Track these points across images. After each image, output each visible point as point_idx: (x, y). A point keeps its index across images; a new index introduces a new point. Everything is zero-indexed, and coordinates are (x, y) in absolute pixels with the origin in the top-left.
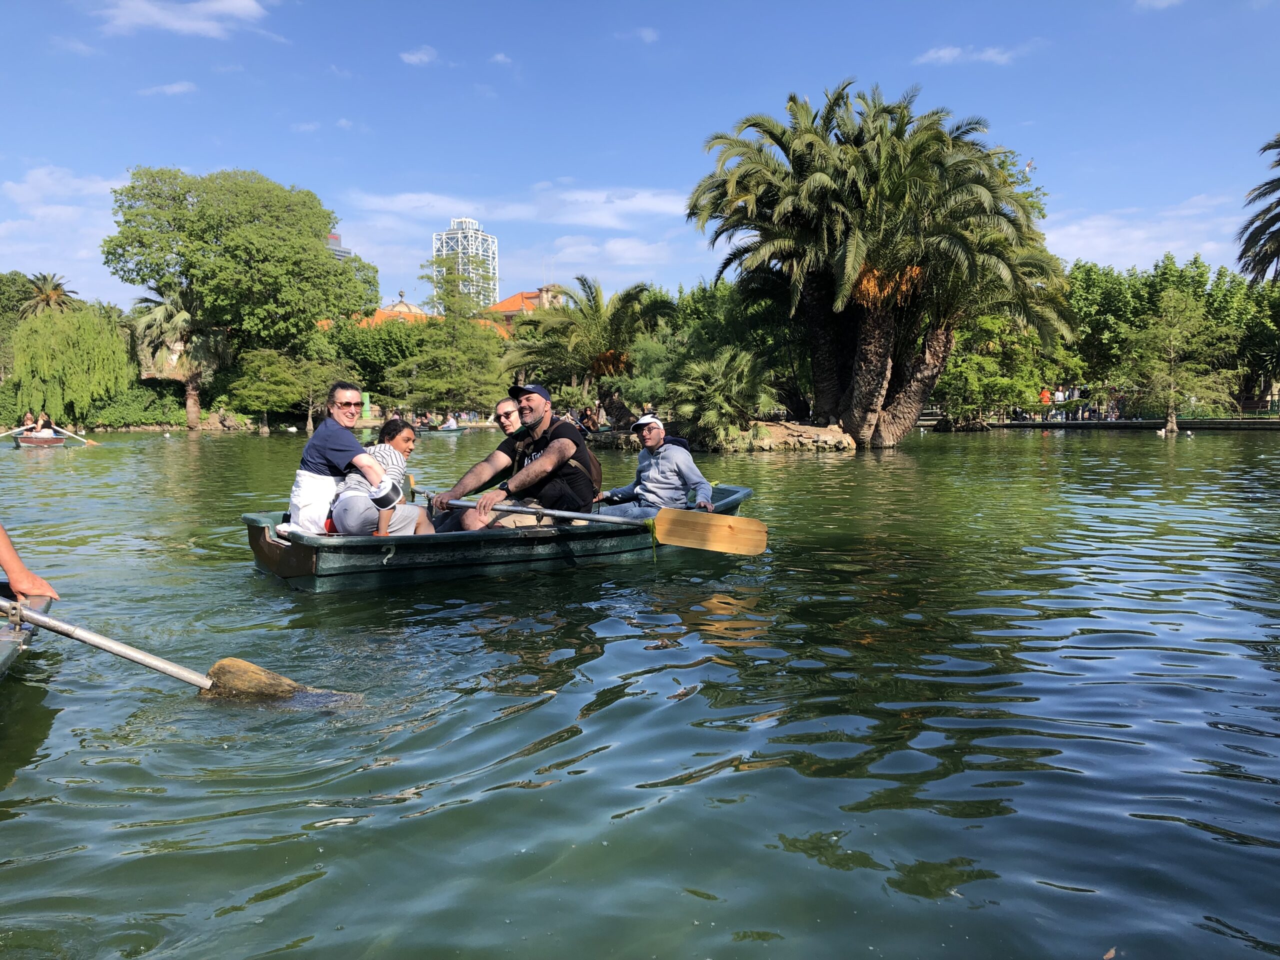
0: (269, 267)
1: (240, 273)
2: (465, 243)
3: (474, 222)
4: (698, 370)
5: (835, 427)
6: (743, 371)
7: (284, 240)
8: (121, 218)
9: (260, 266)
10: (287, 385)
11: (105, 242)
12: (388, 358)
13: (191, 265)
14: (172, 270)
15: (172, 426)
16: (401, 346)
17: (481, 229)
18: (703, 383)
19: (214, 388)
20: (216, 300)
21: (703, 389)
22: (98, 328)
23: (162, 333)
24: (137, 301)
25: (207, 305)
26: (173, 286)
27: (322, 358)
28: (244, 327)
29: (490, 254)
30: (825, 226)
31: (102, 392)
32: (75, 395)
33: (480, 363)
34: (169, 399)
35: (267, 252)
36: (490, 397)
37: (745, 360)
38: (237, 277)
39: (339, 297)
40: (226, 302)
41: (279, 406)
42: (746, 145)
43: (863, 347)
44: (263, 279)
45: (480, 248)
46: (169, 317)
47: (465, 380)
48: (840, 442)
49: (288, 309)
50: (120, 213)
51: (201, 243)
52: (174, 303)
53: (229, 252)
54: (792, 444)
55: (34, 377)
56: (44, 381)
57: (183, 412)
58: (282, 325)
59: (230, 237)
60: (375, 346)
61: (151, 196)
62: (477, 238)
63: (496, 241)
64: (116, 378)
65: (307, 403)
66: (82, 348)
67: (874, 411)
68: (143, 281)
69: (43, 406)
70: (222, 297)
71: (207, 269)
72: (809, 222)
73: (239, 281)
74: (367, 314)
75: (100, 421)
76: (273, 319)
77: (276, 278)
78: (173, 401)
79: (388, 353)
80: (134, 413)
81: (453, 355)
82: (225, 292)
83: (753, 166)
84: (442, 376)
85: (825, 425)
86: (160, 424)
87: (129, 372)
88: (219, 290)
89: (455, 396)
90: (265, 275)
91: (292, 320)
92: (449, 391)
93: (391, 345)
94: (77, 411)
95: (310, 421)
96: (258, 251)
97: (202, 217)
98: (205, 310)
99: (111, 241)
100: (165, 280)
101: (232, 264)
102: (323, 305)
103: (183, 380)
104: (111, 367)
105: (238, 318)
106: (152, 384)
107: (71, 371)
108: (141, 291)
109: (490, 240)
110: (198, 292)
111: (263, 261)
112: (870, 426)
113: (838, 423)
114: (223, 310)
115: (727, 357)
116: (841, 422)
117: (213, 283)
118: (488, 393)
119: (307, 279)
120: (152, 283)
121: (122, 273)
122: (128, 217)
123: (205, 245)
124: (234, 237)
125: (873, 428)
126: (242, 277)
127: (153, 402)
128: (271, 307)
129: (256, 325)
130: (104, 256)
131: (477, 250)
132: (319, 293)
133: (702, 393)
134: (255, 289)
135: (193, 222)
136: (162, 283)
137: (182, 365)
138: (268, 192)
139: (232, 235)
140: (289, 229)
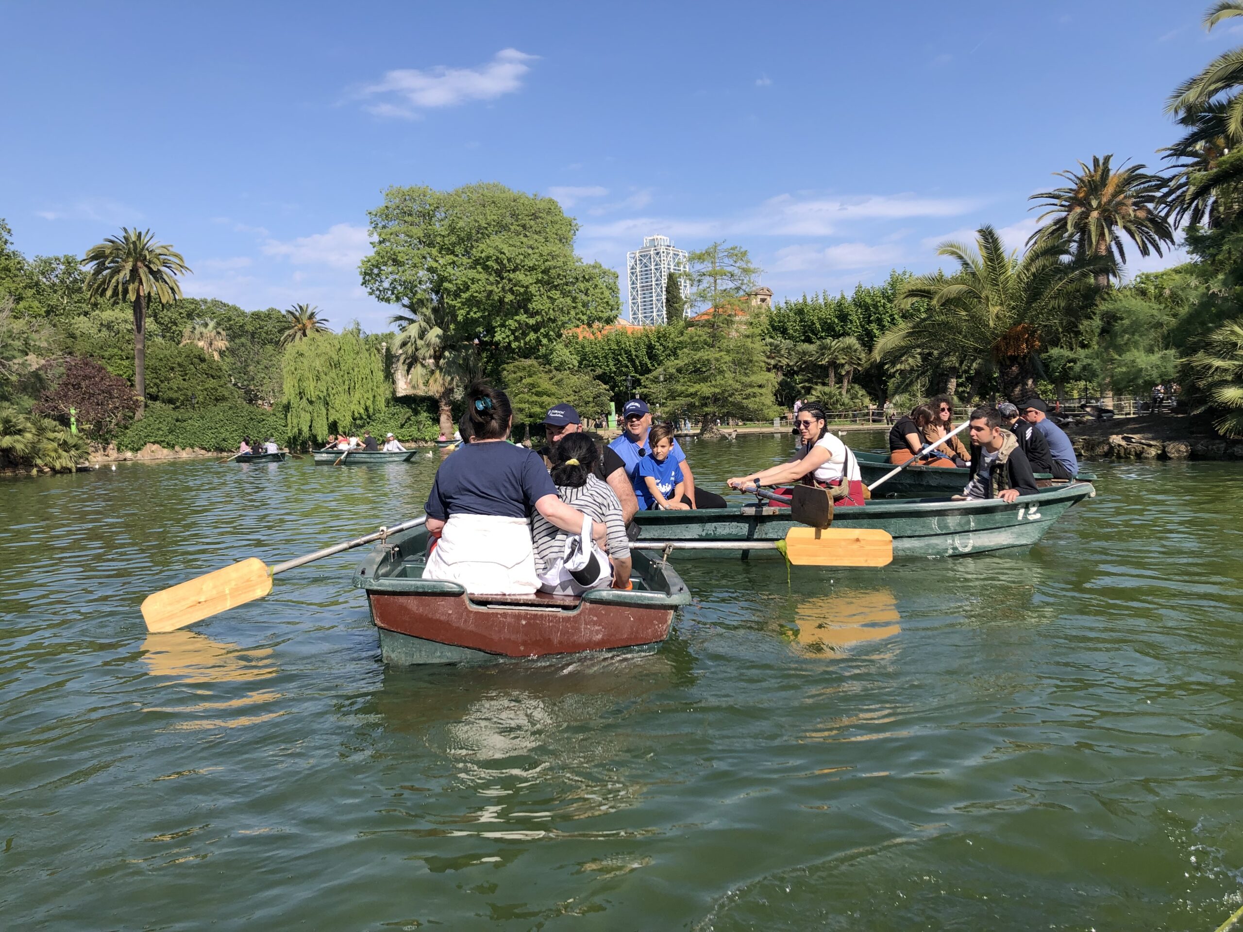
0: (520, 276)
1: (492, 284)
2: (658, 259)
3: (665, 238)
7: (533, 249)
8: (376, 238)
9: (512, 276)
11: (363, 262)
13: (442, 279)
14: (423, 287)
15: (426, 442)
17: (672, 244)
20: (468, 313)
22: (356, 348)
23: (417, 349)
24: (392, 319)
25: (460, 318)
26: (425, 301)
28: (495, 340)
31: (362, 411)
32: (338, 415)
34: (424, 416)
35: (518, 261)
36: (757, 400)
38: (489, 288)
39: (585, 305)
40: (479, 314)
44: (514, 289)
46: (423, 334)
47: (730, 382)
49: (539, 318)
50: (375, 234)
51: (452, 256)
52: (427, 321)
53: (480, 264)
55: (301, 398)
56: (311, 402)
57: (436, 428)
58: (532, 336)
59: (480, 249)
61: (402, 215)
62: (668, 254)
64: (374, 397)
66: (343, 368)
68: (398, 299)
69: (310, 427)
70: (475, 309)
71: (459, 282)
73: (491, 292)
74: (609, 321)
76: (523, 330)
77: (527, 287)
78: (427, 417)
79: (618, 364)
82: (478, 304)
86: (415, 440)
87: (384, 392)
88: (472, 302)
89: (719, 400)
90: (516, 285)
91: (542, 330)
92: (713, 396)
96: (509, 260)
97: (452, 230)
98: (457, 324)
99: (369, 261)
100: (419, 296)
101: (483, 276)
102: (573, 312)
103: (437, 396)
104: (370, 385)
105: (491, 331)
106: (408, 401)
107: (334, 391)
108: (397, 309)
109: (681, 254)
110: (450, 306)
111: (514, 271)
114: (475, 322)
117: (465, 295)
118: (753, 396)
119: (556, 287)
120: (406, 301)
121: (378, 293)
122: (383, 238)
123: (456, 259)
124: (484, 248)
126: (494, 288)
127: (409, 419)
128: (522, 317)
129: (508, 336)
130: (362, 277)
132: (569, 300)
134: (506, 300)
135: (443, 236)
136: (415, 300)
137: (435, 381)
138: (514, 201)
139: (482, 246)
140: (536, 237)
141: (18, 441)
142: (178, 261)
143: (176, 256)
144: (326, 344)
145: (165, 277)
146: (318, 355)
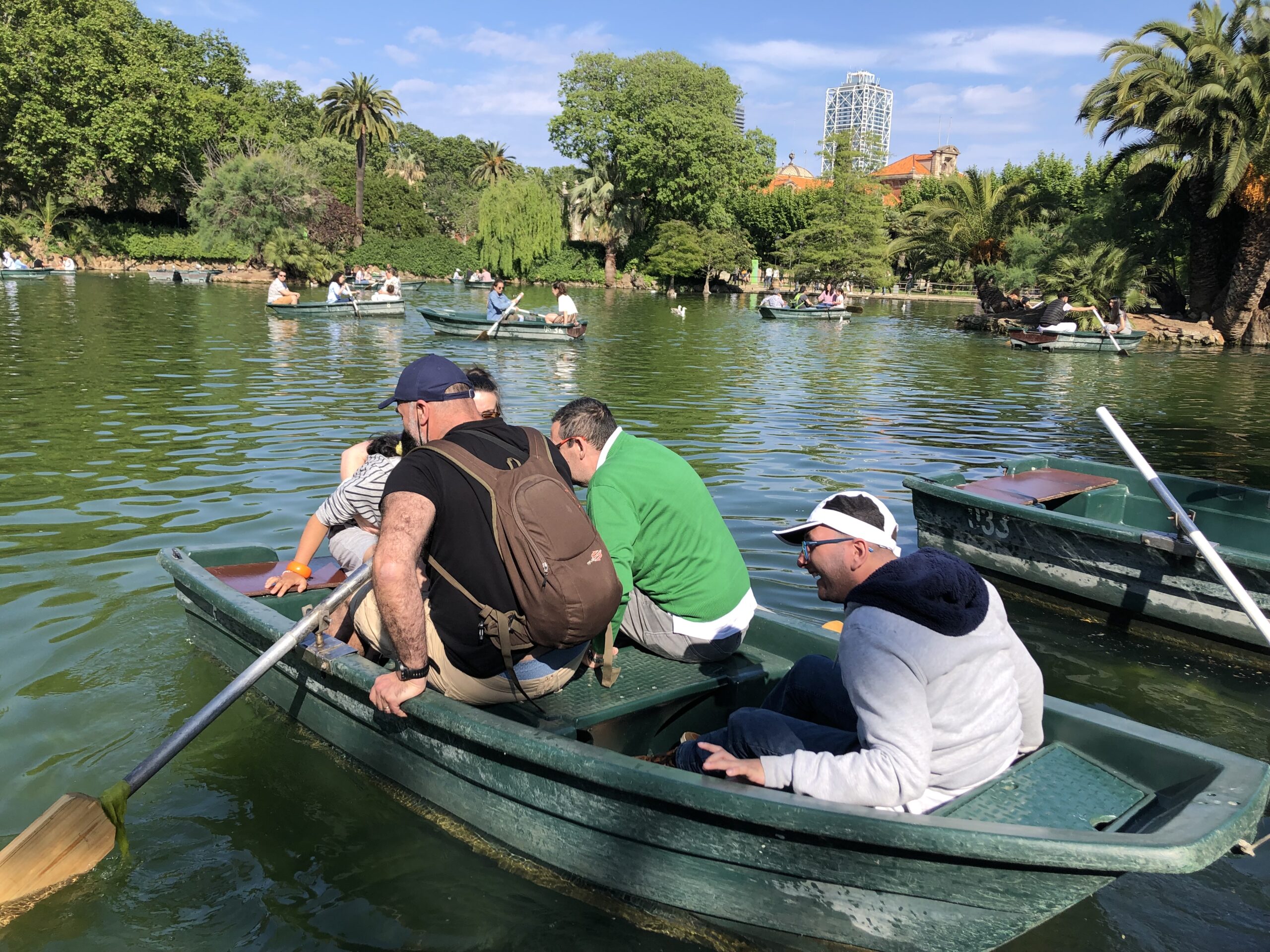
0: (683, 143)
1: (658, 149)
2: (859, 98)
3: (870, 75)
4: (1069, 263)
5: (1205, 323)
6: (1113, 267)
7: (697, 118)
8: (564, 98)
9: (676, 142)
10: (693, 253)
11: (552, 121)
12: (776, 225)
13: (617, 141)
14: (601, 145)
15: (593, 283)
16: (790, 213)
17: (877, 83)
18: (1072, 277)
19: (627, 252)
20: (636, 173)
21: (1072, 282)
22: (541, 196)
23: (590, 202)
25: (629, 178)
26: (601, 160)
27: (720, 227)
28: (658, 198)
29: (885, 110)
30: (1212, 134)
31: (541, 252)
32: (522, 254)
33: (865, 236)
34: (592, 260)
35: (682, 130)
36: (871, 269)
37: (1117, 256)
38: (655, 152)
39: (740, 171)
40: (645, 175)
41: (684, 272)
42: (1146, 51)
43: (1244, 248)
44: (677, 154)
45: (874, 104)
46: (597, 189)
47: (850, 252)
48: (1207, 338)
49: (696, 182)
50: (564, 94)
51: (627, 121)
52: (602, 176)
53: (650, 129)
54: (1157, 337)
55: (493, 237)
56: (501, 241)
57: (602, 271)
58: (689, 197)
59: (651, 116)
60: (765, 213)
61: (589, 78)
62: (871, 92)
63: (892, 95)
64: (552, 240)
65: (706, 268)
66: (529, 213)
67: (1249, 310)
68: (578, 155)
70: (642, 171)
71: (630, 145)
72: (1195, 130)
73: (656, 156)
74: (763, 184)
75: (539, 276)
76: (684, 190)
77: (688, 153)
78: (595, 262)
79: (777, 220)
80: (564, 271)
81: (840, 228)
82: (645, 166)
83: (1149, 72)
84: (827, 248)
85: (1196, 321)
86: (583, 281)
87: (561, 236)
88: (639, 164)
89: (838, 267)
90: (678, 151)
91: (698, 192)
92: (833, 263)
93: (780, 212)
94: (523, 267)
95: (707, 284)
96: (675, 129)
97: (630, 96)
98: (626, 182)
99: (556, 120)
100: (596, 154)
101: (652, 141)
102: (726, 178)
103: (605, 243)
104: (549, 230)
105: (654, 190)
106: (582, 247)
107: (520, 233)
108: (576, 163)
109: (886, 94)
110: (621, 166)
111: (678, 138)
112: (1242, 323)
113: (1209, 319)
114: (641, 182)
115: (1100, 251)
116: (1212, 319)
117: (635, 157)
118: (870, 266)
119: (714, 154)
120: (585, 157)
121: (562, 148)
122: (570, 98)
123: (630, 123)
124: (655, 116)
125: (1245, 326)
126: (660, 153)
127: (580, 261)
128: (682, 180)
129: (668, 196)
130: (550, 133)
131: (871, 105)
132: (724, 166)
133: (1071, 285)
134: (669, 164)
135: (621, 102)
136: (593, 157)
137: (604, 230)
138: (686, 72)
139: (654, 114)
140: (702, 107)
141: (299, 260)
142: (395, 105)
143: (394, 99)
144: (515, 190)
145: (384, 118)
146: (508, 200)
